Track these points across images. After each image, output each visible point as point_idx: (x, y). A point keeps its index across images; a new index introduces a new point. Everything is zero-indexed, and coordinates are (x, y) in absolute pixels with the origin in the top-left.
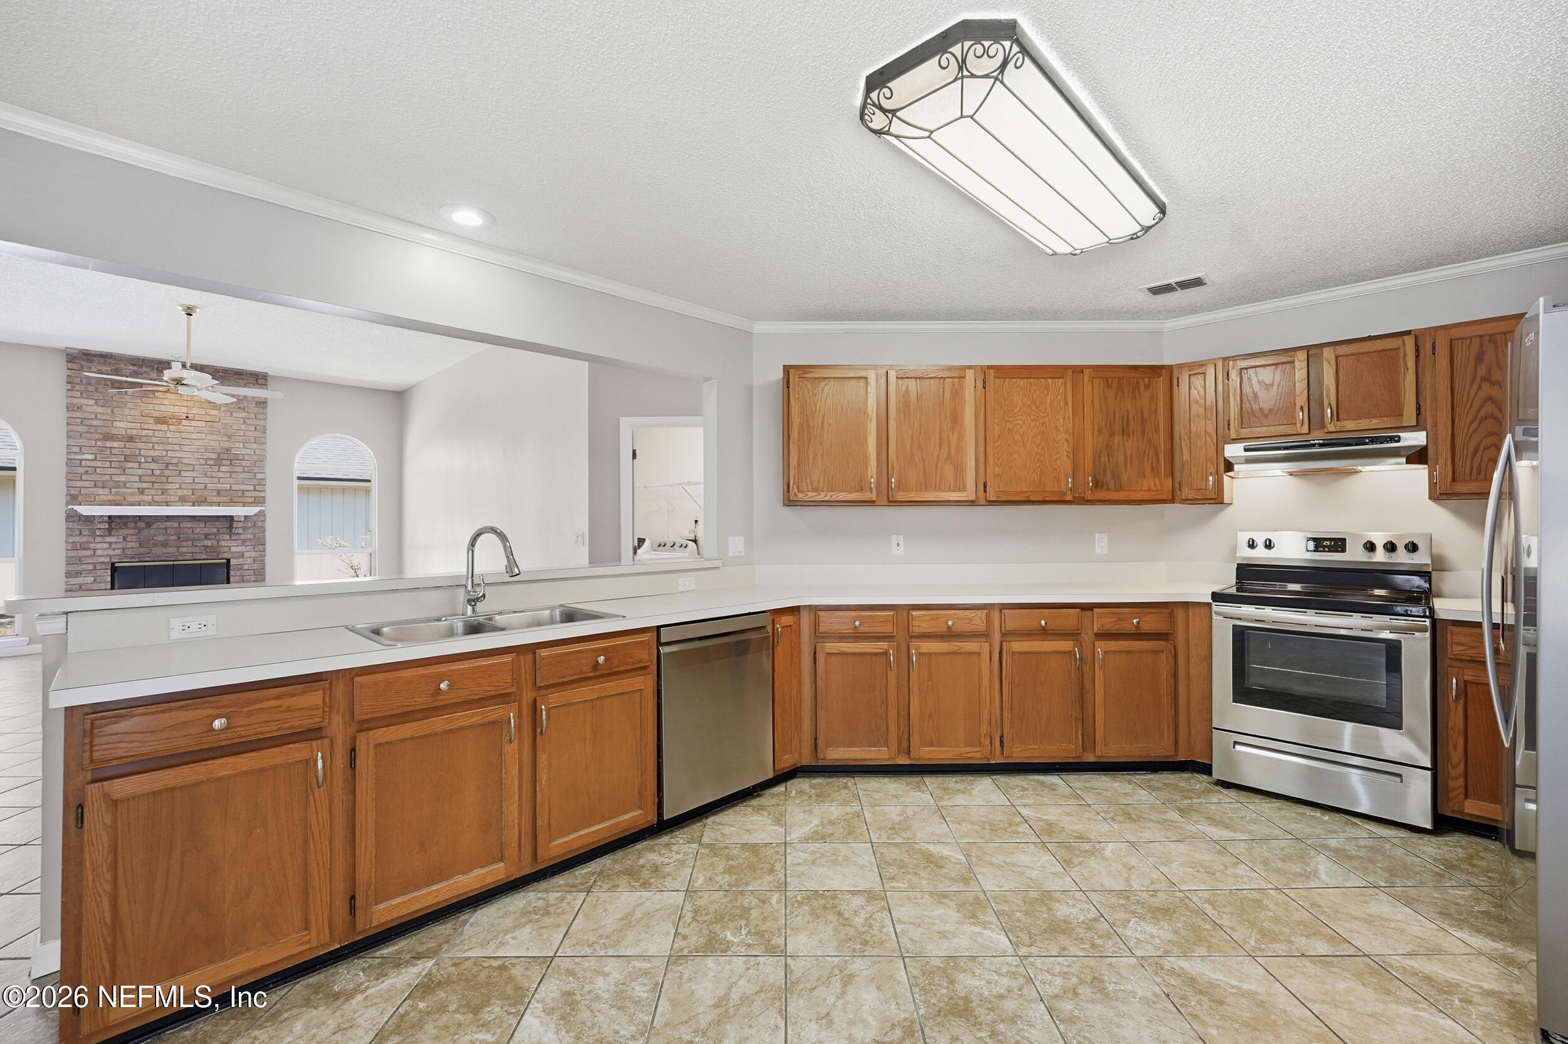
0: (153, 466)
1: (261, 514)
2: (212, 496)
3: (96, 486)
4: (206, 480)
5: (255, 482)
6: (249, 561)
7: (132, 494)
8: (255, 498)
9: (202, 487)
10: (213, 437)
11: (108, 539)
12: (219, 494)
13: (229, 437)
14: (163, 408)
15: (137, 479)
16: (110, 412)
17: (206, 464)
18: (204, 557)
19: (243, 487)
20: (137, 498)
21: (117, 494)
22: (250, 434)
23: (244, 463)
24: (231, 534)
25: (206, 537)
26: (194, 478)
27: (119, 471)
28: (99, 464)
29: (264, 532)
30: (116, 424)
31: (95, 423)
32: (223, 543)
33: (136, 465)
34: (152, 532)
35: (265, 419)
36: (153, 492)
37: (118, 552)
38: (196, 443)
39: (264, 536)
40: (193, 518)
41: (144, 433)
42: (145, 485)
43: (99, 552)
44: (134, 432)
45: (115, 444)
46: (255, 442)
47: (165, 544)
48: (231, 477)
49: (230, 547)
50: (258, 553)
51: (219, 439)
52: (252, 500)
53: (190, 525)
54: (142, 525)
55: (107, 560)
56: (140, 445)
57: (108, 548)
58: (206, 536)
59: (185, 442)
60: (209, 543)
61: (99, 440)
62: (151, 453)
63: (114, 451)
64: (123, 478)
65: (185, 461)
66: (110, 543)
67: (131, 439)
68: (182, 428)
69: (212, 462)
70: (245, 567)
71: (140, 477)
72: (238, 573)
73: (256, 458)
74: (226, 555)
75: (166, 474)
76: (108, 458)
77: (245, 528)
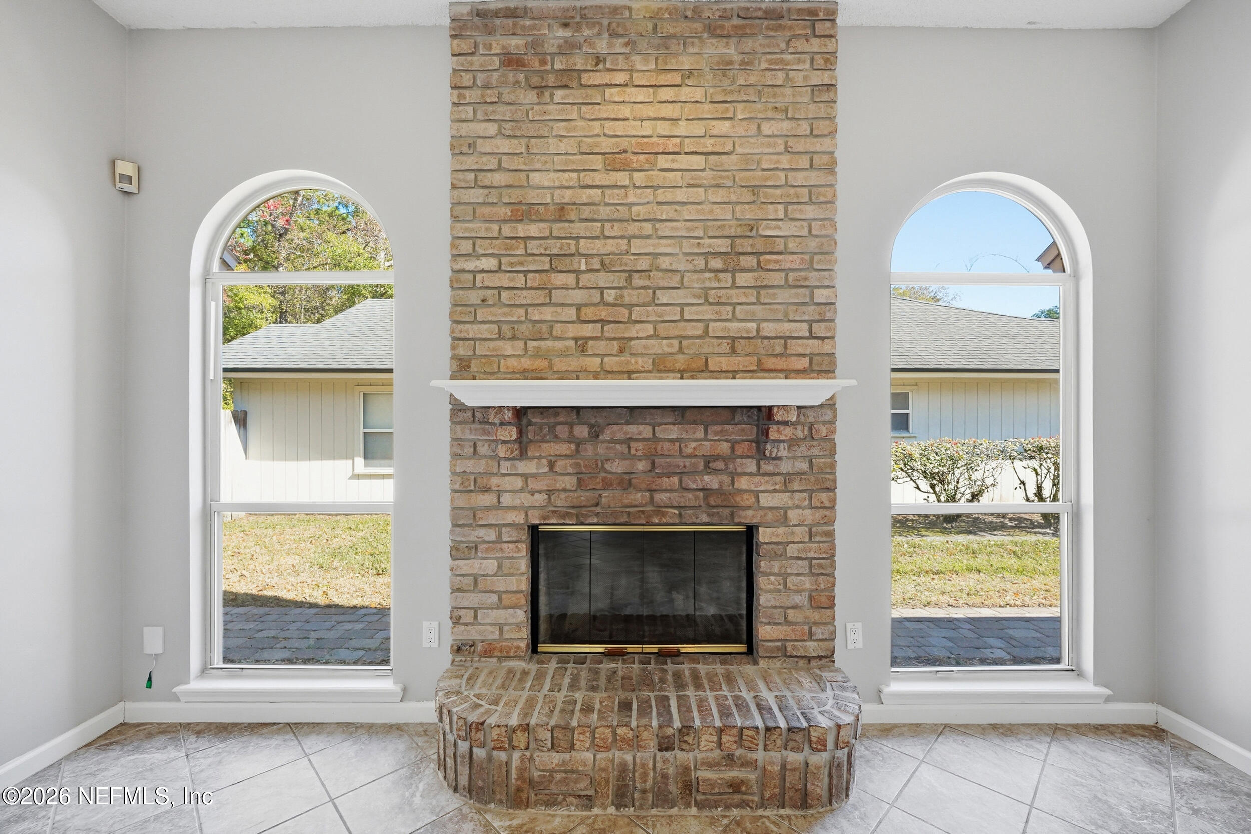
0: (603, 279)
1: (830, 404)
2: (719, 354)
3: (501, 337)
4: (707, 312)
5: (811, 312)
6: (800, 533)
7: (563, 354)
8: (811, 356)
9: (699, 332)
10: (719, 195)
11: (521, 467)
12: (733, 351)
13: (754, 189)
14: (619, 128)
15: (572, 313)
16: (523, 150)
17: (707, 269)
18: (704, 518)
19: (786, 328)
20: (574, 363)
21: (538, 354)
22: (799, 178)
23: (787, 261)
24: (761, 455)
25: (707, 465)
26: (682, 306)
27: (539, 297)
28: (504, 280)
29: (833, 452)
30: (536, 178)
31: (499, 178)
32: (743, 483)
33: (570, 279)
34: (601, 449)
35: (832, 135)
36: (601, 347)
37: (540, 499)
38: (688, 213)
39: (833, 466)
41: (586, 195)
42: (588, 330)
43: (507, 499)
44: (568, 196)
45: (533, 229)
46: (811, 202)
47: (626, 483)
48: (758, 302)
49: (756, 494)
50: (819, 514)
51: (733, 198)
52: (804, 363)
53: (673, 432)
54: (582, 431)
55: (520, 518)
56: (579, 228)
57: (522, 490)
58: (708, 461)
59: (666, 212)
60: (711, 481)
61: (505, 221)
62: (599, 246)
63: (534, 248)
64: (548, 314)
65: (664, 263)
66: (526, 477)
67: (561, 212)
68: (658, 177)
69: (716, 263)
70: (792, 550)
71: (579, 308)
72: (776, 566)
73: (813, 244)
74: (749, 517)
75: (627, 300)
76: (521, 263)
77: (793, 443)
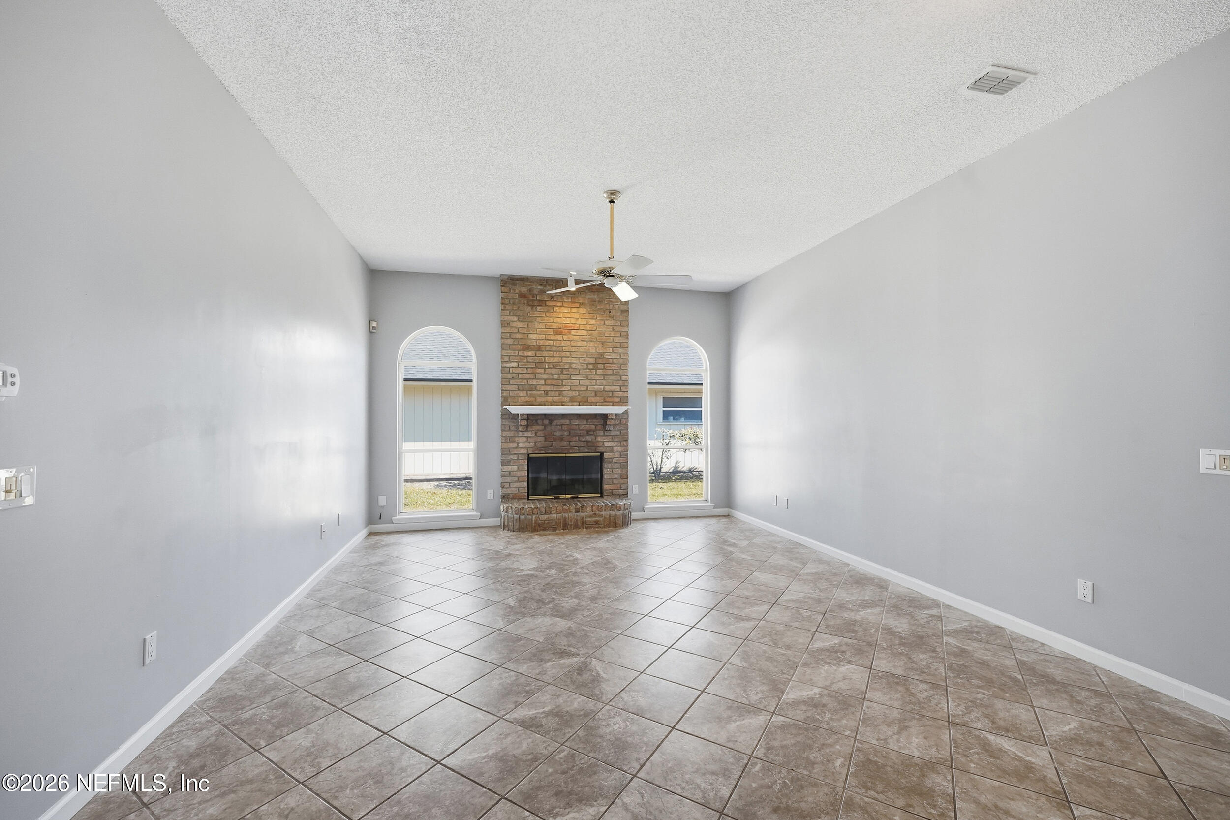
0: (553, 371)
1: (626, 413)
2: (592, 396)
3: (518, 390)
4: (588, 383)
5: (621, 383)
6: (617, 454)
7: (540, 396)
8: (621, 397)
9: (585, 389)
10: (592, 344)
11: (526, 434)
12: (596, 395)
13: (603, 343)
14: (559, 320)
15: (542, 382)
16: (526, 326)
17: (587, 368)
18: (586, 450)
19: (613, 388)
20: (543, 399)
21: (531, 396)
22: (617, 340)
23: (614, 366)
24: (605, 430)
25: (587, 433)
26: (580, 380)
27: (532, 376)
28: (519, 370)
29: (627, 429)
30: (531, 336)
31: (518, 336)
32: (599, 439)
33: (542, 371)
34: (553, 428)
35: (627, 326)
36: (553, 393)
37: (532, 445)
38: (582, 350)
39: (627, 433)
40: (579, 416)
41: (547, 343)
42: (548, 388)
43: (521, 445)
44: (541, 342)
45: (530, 354)
46: (620, 348)
47: (561, 439)
48: (604, 379)
49: (603, 442)
50: (623, 448)
51: (596, 345)
52: (618, 400)
53: (576, 422)
54: (546, 422)
55: (525, 451)
56: (545, 354)
57: (526, 442)
58: (588, 432)
59: (574, 349)
60: (589, 438)
61: (520, 351)
62: (552, 360)
63: (530, 360)
64: (534, 382)
65: (574, 366)
66: (527, 437)
67: (539, 348)
68: (571, 337)
69: (591, 367)
70: (614, 460)
71: (545, 380)
72: (610, 466)
73: (621, 361)
74: (601, 450)
75: (561, 378)
76: (526, 365)
77: (615, 425)
